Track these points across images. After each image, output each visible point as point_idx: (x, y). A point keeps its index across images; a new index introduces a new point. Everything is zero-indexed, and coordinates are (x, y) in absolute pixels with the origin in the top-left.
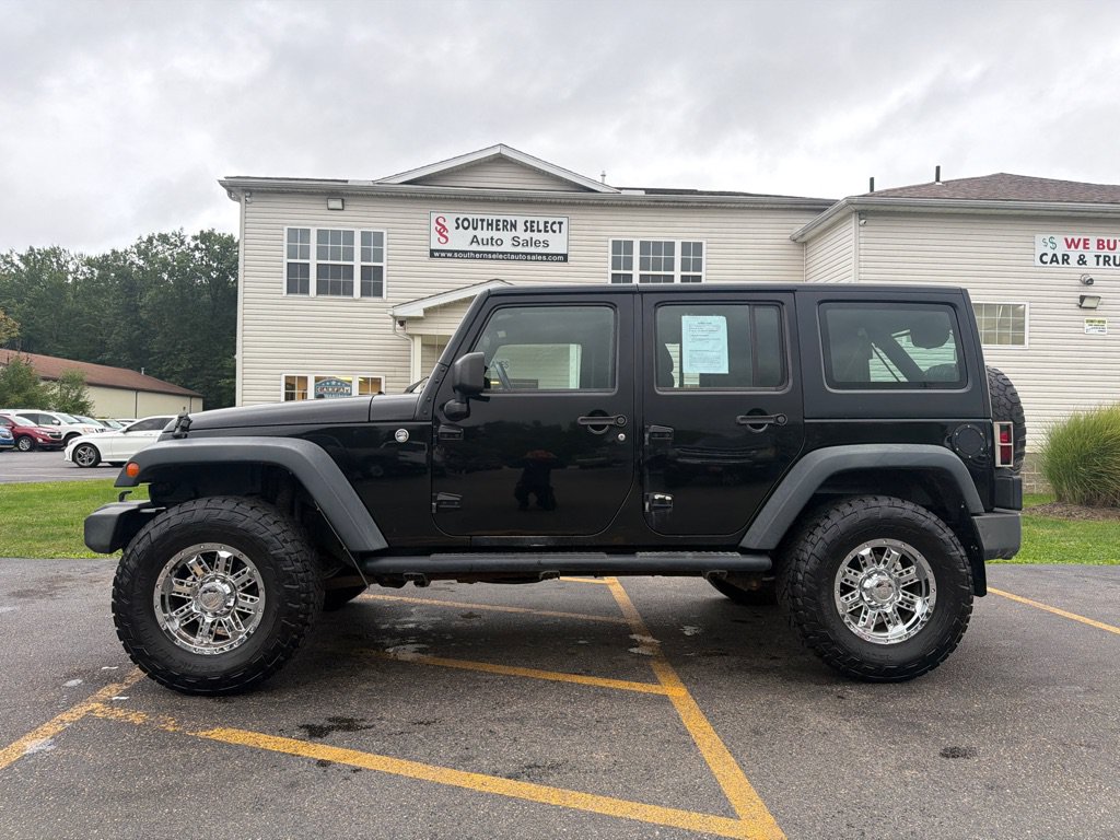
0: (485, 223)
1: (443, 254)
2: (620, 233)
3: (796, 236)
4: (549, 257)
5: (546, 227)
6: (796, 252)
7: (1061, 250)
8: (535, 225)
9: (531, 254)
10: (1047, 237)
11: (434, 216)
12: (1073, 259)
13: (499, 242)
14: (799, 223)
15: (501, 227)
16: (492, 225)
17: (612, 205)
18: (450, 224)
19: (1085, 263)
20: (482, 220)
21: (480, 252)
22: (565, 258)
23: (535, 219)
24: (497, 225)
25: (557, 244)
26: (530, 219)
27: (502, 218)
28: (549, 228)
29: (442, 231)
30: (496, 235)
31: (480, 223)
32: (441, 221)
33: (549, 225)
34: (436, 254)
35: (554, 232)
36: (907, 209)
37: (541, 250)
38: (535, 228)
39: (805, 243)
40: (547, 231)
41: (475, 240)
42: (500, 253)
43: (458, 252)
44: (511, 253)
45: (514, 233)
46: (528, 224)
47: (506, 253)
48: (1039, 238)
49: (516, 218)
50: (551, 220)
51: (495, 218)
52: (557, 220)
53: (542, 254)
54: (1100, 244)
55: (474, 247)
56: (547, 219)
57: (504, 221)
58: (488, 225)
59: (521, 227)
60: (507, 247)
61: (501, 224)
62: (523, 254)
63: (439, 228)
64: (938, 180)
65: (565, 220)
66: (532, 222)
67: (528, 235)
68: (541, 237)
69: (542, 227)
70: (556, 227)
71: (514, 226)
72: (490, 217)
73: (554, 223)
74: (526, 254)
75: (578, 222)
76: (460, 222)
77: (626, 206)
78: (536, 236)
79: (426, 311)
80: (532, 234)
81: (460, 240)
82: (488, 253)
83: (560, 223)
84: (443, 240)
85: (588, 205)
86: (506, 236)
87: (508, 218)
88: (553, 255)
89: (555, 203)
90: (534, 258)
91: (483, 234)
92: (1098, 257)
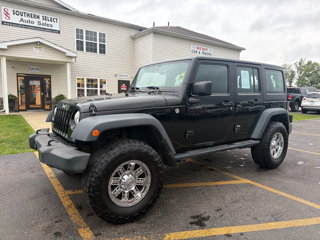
0: (26, 14)
1: (8, 24)
2: (79, 26)
3: (132, 36)
4: (53, 31)
5: (51, 20)
6: (131, 41)
7: (196, 49)
8: (47, 18)
9: (46, 29)
10: (193, 46)
11: (3, 8)
12: (198, 52)
13: (32, 22)
14: (133, 33)
15: (33, 16)
16: (29, 15)
17: (75, 16)
18: (11, 12)
19: (200, 53)
20: (25, 13)
21: (24, 25)
22: (59, 32)
23: (47, 16)
24: (31, 16)
25: (56, 27)
26: (45, 16)
27: (33, 13)
28: (52, 20)
29: (7, 14)
30: (31, 20)
31: (24, 14)
32: (6, 10)
33: (52, 19)
34: (5, 23)
35: (55, 22)
36: (165, 33)
37: (49, 28)
38: (47, 19)
39: (134, 39)
40: (52, 21)
41: (22, 20)
42: (33, 27)
43: (15, 24)
44: (38, 27)
45: (38, 20)
46: (44, 17)
47: (36, 27)
48: (192, 45)
49: (39, 14)
50: (53, 17)
51: (30, 13)
52: (55, 18)
53: (50, 30)
54: (203, 49)
55: (22, 23)
56: (51, 17)
57: (34, 15)
58: (27, 15)
59: (41, 18)
60: (36, 25)
61: (33, 15)
62: (42, 28)
63: (5, 13)
64: (168, 26)
65: (58, 18)
66: (46, 17)
67: (44, 22)
68: (50, 23)
69: (49, 19)
70: (55, 20)
71: (38, 17)
72: (28, 12)
73: (54, 19)
74: (44, 29)
75: (63, 20)
76: (15, 12)
77: (80, 17)
78: (47, 22)
79: (8, 46)
80: (46, 21)
81: (15, 19)
82: (28, 26)
83: (57, 19)
84: (8, 18)
85: (67, 14)
86: (36, 20)
87: (36, 14)
88: (54, 30)
89: (54, 11)
90: (47, 30)
91: (25, 18)
92: (202, 52)
